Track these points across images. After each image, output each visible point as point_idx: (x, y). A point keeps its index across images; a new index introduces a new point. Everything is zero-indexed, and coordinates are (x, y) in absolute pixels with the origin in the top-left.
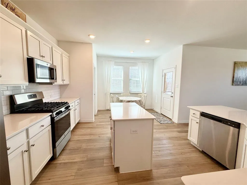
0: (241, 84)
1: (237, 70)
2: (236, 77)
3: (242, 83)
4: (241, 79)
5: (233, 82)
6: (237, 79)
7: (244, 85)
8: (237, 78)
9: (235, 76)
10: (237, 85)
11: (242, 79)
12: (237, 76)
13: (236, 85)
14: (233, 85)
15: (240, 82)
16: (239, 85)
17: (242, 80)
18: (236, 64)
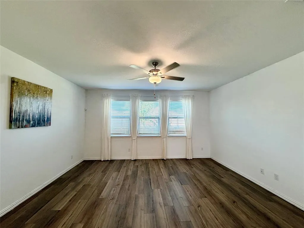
0: (31, 125)
1: (19, 96)
2: (17, 110)
3: (32, 122)
4: (29, 115)
5: (11, 122)
6: (20, 116)
7: (37, 126)
8: (20, 113)
9: (14, 108)
10: (22, 127)
11: (31, 115)
12: (19, 108)
13: (19, 127)
14: (10, 127)
15: (28, 122)
16: (26, 127)
17: (31, 118)
18: (15, 84)
